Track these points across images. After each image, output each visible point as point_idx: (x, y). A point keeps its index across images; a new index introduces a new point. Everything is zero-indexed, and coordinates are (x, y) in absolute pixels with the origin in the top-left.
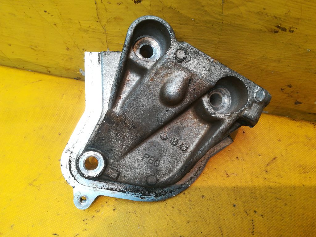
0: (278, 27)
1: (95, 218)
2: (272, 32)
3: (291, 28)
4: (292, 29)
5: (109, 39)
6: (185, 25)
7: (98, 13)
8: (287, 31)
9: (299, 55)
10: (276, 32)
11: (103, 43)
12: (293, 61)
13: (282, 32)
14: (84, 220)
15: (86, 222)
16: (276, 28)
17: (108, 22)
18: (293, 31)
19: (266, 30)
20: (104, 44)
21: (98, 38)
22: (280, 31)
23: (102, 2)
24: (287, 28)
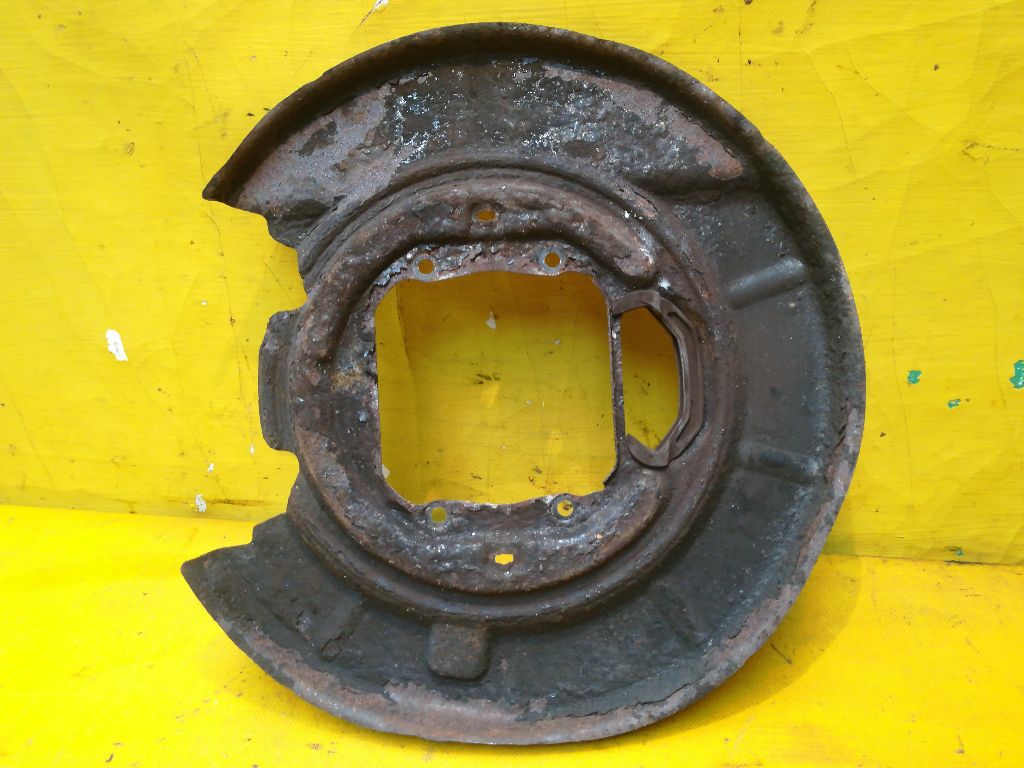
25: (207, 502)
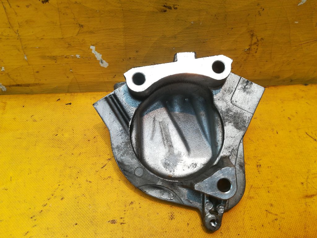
0: (165, 6)
1: (43, 212)
2: (162, 11)
3: (174, 5)
4: (175, 7)
5: (24, 44)
6: (92, 18)
7: (8, 18)
8: (173, 8)
9: (187, 28)
10: (165, 11)
11: (18, 50)
12: (185, 35)
13: (169, 10)
14: (31, 218)
15: (34, 218)
16: (164, 8)
17: (20, 26)
18: (176, 8)
19: (157, 11)
20: (20, 51)
21: (13, 45)
22: (167, 10)
23: (11, 7)
24: (172, 6)
25: (6, 86)
